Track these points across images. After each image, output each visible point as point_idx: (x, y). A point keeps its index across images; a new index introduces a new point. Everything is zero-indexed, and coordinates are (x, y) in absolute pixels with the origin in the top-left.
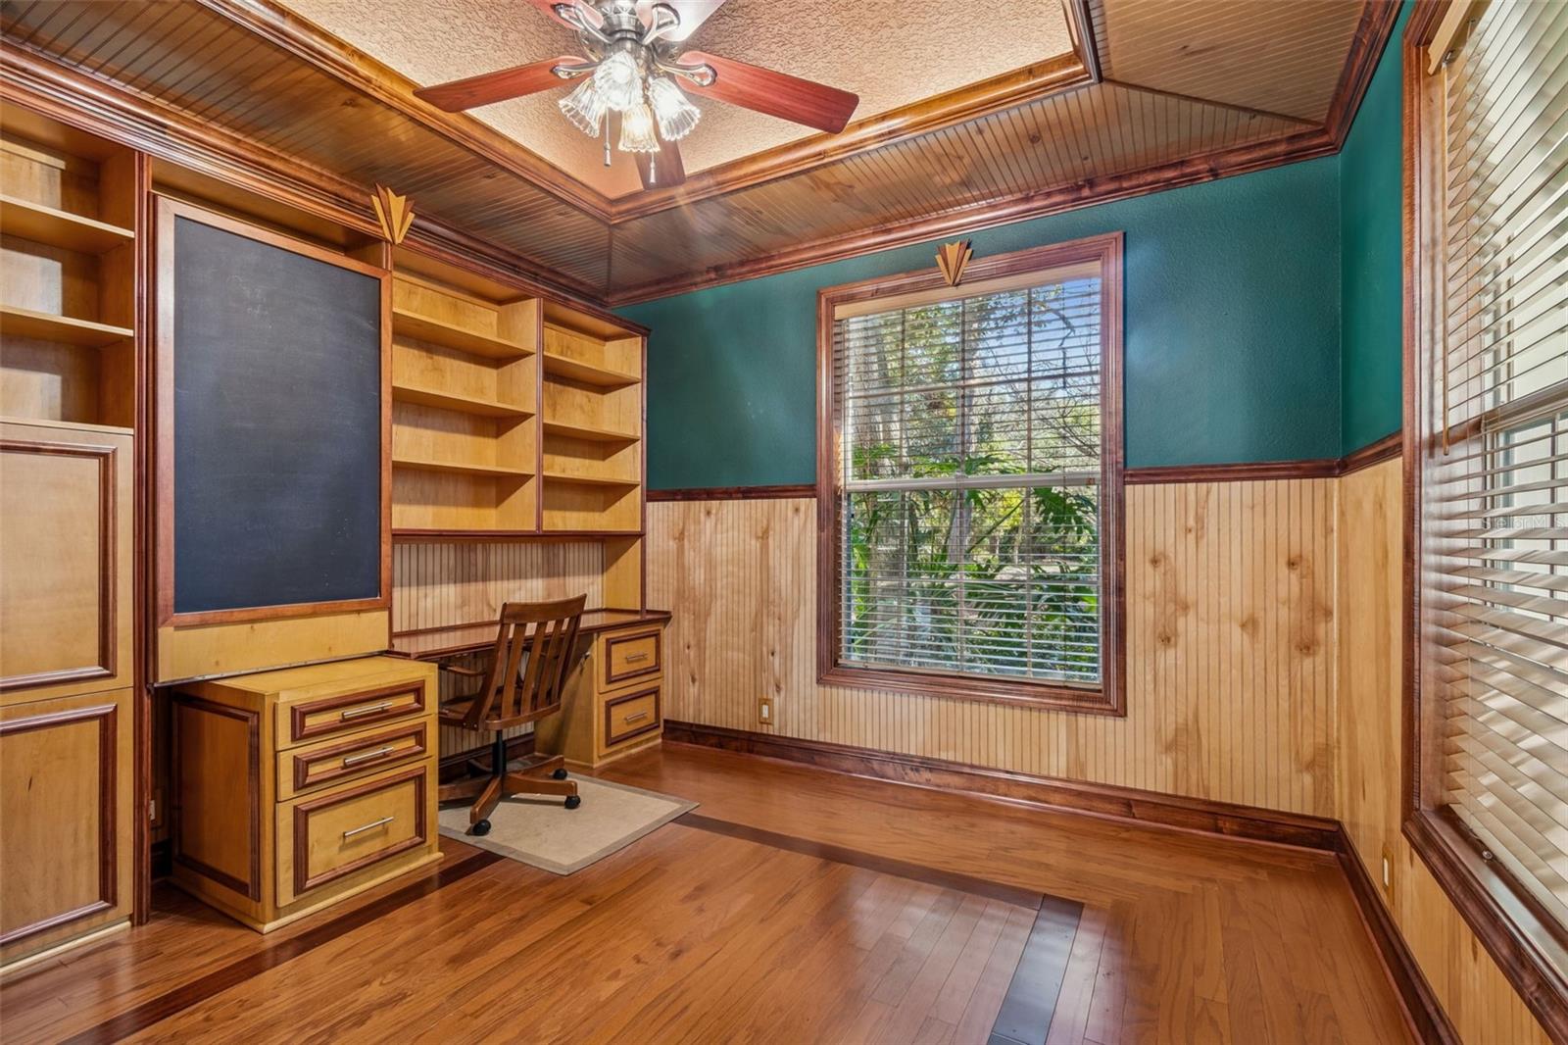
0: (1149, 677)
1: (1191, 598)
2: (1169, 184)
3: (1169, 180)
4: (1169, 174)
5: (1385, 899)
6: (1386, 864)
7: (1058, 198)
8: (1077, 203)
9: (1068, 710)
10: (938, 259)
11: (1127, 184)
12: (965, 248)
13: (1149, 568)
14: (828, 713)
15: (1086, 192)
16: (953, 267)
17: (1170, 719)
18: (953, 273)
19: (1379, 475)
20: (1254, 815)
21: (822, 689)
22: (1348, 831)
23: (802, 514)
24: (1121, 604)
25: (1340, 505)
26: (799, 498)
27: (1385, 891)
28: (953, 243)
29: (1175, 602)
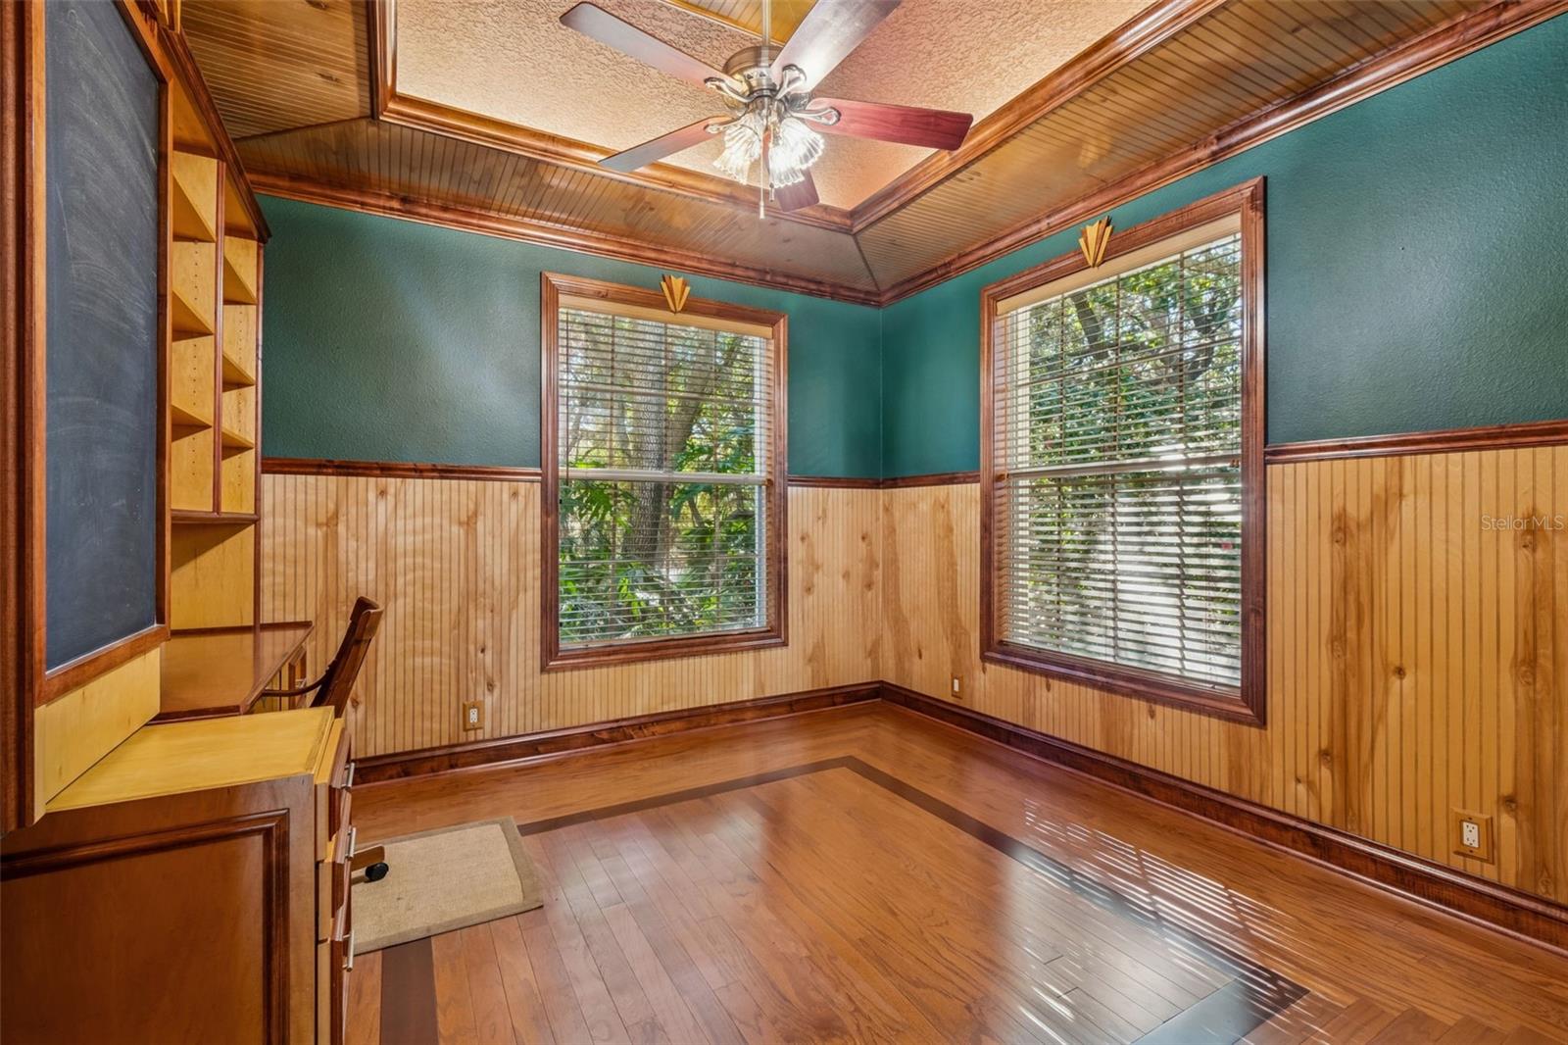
0: (800, 616)
1: (820, 561)
3: (811, 290)
4: (813, 286)
5: (951, 700)
6: (956, 682)
7: (752, 274)
8: (762, 282)
9: (755, 648)
10: (664, 285)
11: (790, 282)
12: (685, 284)
13: (800, 543)
14: (553, 699)
15: (768, 278)
16: (677, 297)
17: (811, 641)
18: (677, 302)
19: (941, 491)
20: (849, 690)
21: (545, 676)
22: (894, 683)
23: (521, 498)
24: (786, 568)
25: (884, 505)
26: (518, 481)
27: (954, 695)
28: (678, 277)
29: (813, 564)
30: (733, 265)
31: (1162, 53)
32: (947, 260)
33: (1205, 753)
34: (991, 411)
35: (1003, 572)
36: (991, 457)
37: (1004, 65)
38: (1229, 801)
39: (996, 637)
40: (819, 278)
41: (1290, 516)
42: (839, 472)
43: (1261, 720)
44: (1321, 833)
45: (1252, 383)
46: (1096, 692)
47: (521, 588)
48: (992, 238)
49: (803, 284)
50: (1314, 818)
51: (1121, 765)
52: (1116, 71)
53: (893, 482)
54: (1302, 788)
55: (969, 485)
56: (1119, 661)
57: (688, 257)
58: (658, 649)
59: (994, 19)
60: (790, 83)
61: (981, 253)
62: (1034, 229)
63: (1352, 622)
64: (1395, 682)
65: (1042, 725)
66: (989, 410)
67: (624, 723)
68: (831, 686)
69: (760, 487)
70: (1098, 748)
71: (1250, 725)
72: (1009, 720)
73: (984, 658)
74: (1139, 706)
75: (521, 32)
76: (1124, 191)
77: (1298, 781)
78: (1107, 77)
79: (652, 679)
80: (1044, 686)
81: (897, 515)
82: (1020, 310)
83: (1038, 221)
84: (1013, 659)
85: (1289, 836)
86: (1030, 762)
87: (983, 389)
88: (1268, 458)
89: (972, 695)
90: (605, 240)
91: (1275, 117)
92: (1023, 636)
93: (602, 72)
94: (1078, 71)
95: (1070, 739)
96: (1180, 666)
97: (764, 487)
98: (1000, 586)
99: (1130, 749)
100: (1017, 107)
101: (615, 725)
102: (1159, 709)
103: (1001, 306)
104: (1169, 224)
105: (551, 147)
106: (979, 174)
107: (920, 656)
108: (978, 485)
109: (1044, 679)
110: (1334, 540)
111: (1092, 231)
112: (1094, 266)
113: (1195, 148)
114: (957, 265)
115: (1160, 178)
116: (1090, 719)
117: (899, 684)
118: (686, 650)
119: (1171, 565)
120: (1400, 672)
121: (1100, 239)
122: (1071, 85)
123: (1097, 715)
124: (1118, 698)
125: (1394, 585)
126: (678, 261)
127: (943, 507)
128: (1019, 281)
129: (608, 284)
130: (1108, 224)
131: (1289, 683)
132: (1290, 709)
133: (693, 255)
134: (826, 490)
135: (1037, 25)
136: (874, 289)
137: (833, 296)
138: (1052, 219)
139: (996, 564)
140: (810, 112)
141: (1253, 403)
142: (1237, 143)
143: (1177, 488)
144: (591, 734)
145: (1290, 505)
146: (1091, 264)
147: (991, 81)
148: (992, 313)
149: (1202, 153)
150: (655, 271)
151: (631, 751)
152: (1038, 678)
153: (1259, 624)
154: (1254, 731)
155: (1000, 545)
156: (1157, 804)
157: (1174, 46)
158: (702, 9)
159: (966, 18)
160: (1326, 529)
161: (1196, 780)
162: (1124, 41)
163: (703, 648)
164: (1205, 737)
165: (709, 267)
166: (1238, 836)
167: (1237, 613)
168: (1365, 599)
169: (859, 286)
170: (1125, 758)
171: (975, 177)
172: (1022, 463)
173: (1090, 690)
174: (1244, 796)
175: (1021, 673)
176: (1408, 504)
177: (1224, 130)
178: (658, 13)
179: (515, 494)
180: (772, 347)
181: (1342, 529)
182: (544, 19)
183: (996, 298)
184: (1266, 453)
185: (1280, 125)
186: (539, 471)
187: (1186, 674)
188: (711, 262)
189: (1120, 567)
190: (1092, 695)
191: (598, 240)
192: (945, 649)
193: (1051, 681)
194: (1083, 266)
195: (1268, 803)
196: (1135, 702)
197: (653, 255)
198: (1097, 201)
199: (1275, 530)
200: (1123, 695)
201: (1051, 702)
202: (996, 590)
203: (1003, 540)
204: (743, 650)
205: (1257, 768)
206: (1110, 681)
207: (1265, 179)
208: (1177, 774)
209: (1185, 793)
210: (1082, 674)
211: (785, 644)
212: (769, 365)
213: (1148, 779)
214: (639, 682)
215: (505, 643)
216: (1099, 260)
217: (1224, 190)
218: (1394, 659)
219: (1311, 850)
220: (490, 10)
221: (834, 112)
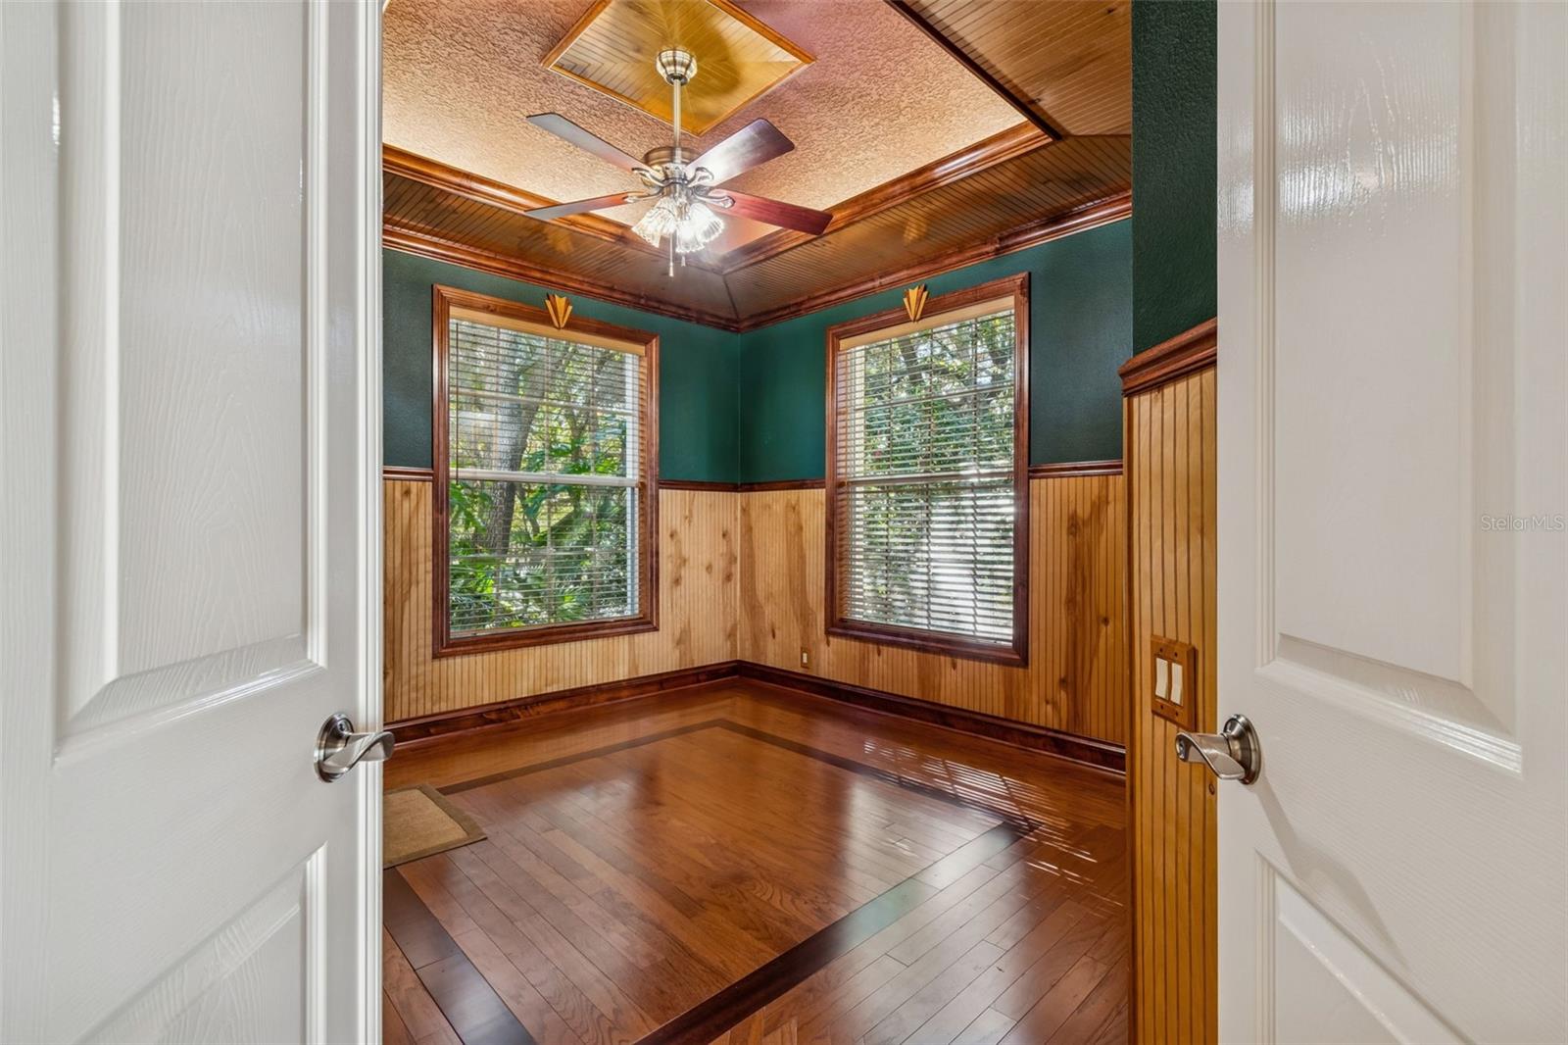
0: (669, 605)
1: (687, 557)
2: (679, 317)
3: (680, 314)
4: (681, 312)
5: (801, 670)
6: (805, 655)
7: (627, 297)
8: (636, 305)
9: (629, 633)
10: (548, 303)
11: (662, 307)
12: (568, 303)
13: (669, 539)
14: (444, 684)
15: (643, 301)
16: (561, 315)
17: (678, 626)
18: (561, 320)
19: (793, 494)
20: (709, 669)
21: (437, 663)
22: (751, 661)
23: (413, 496)
24: (657, 562)
25: (742, 507)
26: (410, 480)
27: (804, 666)
28: (561, 297)
29: (680, 558)
30: (612, 289)
31: (963, 184)
32: (799, 300)
33: (989, 690)
34: (835, 429)
35: (843, 562)
36: (834, 467)
37: (851, 164)
38: (1005, 724)
39: (838, 616)
40: (687, 305)
41: (1043, 516)
42: (703, 477)
43: (1025, 662)
44: (1061, 736)
45: (1021, 420)
46: (915, 653)
47: (414, 579)
48: (837, 288)
49: (674, 309)
50: (1056, 727)
51: (933, 708)
52: (933, 191)
53: (749, 486)
54: (1049, 707)
55: (816, 490)
56: (932, 628)
57: (571, 279)
58: (543, 635)
59: (845, 134)
60: (700, 178)
61: (827, 298)
62: (870, 285)
63: (1079, 590)
64: (1103, 628)
65: (874, 683)
66: (832, 428)
67: (511, 705)
68: (696, 666)
69: (633, 489)
70: (915, 697)
71: (1018, 666)
72: (848, 682)
73: (828, 633)
74: (945, 660)
75: (447, 85)
76: (937, 266)
77: (1047, 702)
78: (926, 193)
79: (537, 662)
80: (876, 652)
81: (753, 514)
82: (858, 348)
83: (873, 280)
84: (851, 632)
85: (1040, 742)
86: (864, 712)
87: (829, 411)
88: (1031, 474)
89: (818, 665)
90: (494, 259)
91: (1036, 231)
92: (859, 613)
93: (515, 123)
94: (906, 185)
95: (895, 692)
96: (973, 628)
97: (637, 490)
98: (841, 573)
99: (939, 695)
100: (861, 202)
101: (502, 706)
102: (959, 661)
103: (843, 343)
104: (969, 297)
105: (465, 182)
106: (830, 243)
107: (774, 636)
108: (824, 490)
109: (876, 647)
110: (1070, 533)
111: (913, 294)
112: (914, 321)
113: (985, 244)
114: (807, 305)
115: (961, 261)
116: (910, 673)
117: (755, 662)
118: (567, 636)
119: (968, 553)
120: (1106, 621)
121: (919, 300)
122: (901, 194)
123: (916, 671)
124: (930, 656)
125: (1103, 563)
126: (561, 281)
127: (794, 508)
128: (857, 325)
129: (496, 299)
130: (925, 290)
131: (1042, 634)
132: (1042, 654)
133: (575, 277)
134: (692, 492)
135: (876, 142)
136: (734, 317)
137: (699, 321)
138: (883, 280)
139: (838, 556)
140: (711, 198)
141: (1021, 435)
142: (1013, 245)
143: (972, 495)
144: (481, 715)
145: (1043, 509)
146: (912, 318)
147: (840, 173)
148: (836, 348)
149: (989, 248)
150: (540, 290)
151: (516, 729)
152: (871, 646)
153: (1025, 594)
154: (1021, 670)
155: (841, 540)
156: (957, 733)
157: (970, 181)
158: (616, 93)
159: (825, 130)
160: (1065, 525)
161: (983, 711)
162: (939, 171)
163: (583, 634)
164: (989, 679)
165: (589, 289)
166: (1009, 746)
167: (1009, 587)
168: (1087, 574)
169: (720, 314)
170: (936, 701)
171: (827, 245)
172: (858, 473)
173: (910, 652)
174: (1014, 718)
175: (857, 644)
176: (1111, 508)
177: (1004, 237)
178: (577, 90)
179: (407, 493)
180: (645, 364)
181: (1074, 525)
182: (472, 79)
183: (840, 336)
184: (1029, 471)
185: (1039, 239)
186: (430, 471)
187: (978, 634)
188: (592, 285)
189: (932, 556)
190: (911, 656)
191: (488, 258)
192: (796, 630)
193: (881, 647)
194: (906, 319)
195: (1029, 721)
196: (942, 658)
197: (538, 275)
198: (917, 271)
199: (1034, 526)
200: (934, 653)
201: (881, 664)
202: (838, 576)
203: (844, 536)
204: (619, 634)
205: (1022, 696)
206: (925, 643)
207: (1030, 274)
208: (971, 709)
209: (977, 722)
210: (905, 640)
211: (656, 629)
212: (642, 380)
213: (951, 715)
214: (525, 666)
215: (397, 632)
216: (918, 317)
217: (1004, 277)
218: (1102, 612)
219: (1055, 750)
220: (422, 65)
221: (730, 200)
